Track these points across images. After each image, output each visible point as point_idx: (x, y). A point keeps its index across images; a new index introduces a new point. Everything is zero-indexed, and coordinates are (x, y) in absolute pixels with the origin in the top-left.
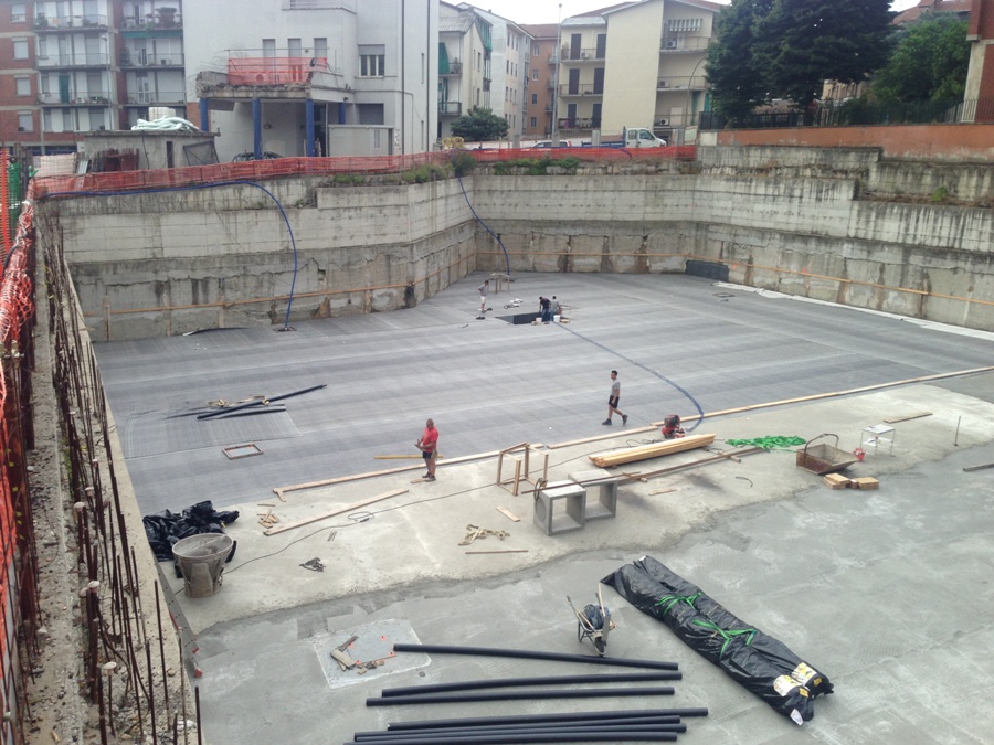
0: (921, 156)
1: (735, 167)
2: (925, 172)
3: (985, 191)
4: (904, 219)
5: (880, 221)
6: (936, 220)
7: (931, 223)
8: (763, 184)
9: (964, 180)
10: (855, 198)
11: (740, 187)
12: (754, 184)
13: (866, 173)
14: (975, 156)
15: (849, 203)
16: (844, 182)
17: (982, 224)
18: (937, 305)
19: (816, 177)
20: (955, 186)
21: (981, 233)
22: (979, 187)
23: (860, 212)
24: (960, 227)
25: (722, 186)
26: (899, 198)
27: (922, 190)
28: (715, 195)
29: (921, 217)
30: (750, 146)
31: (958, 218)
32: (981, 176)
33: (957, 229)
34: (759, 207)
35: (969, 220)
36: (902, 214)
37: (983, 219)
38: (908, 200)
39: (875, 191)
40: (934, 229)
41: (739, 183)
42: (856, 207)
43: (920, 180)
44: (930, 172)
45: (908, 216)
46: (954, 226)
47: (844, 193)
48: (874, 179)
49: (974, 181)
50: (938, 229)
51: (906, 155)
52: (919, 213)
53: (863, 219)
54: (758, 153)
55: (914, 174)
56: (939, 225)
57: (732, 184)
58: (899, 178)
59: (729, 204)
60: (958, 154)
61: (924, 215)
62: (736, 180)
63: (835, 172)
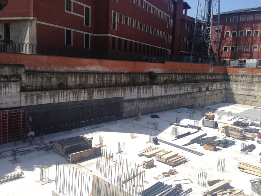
2: (52, 76)
6: (67, 96)
9: (69, 79)
10: (21, 91)
14: (70, 70)
17: (84, 94)
20: (67, 81)
21: (84, 98)
22: (75, 81)
24: (77, 97)
44: (54, 77)
46: (74, 97)
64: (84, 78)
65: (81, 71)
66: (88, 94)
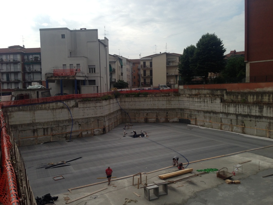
0: (237, 91)
1: (189, 94)
3: (255, 100)
4: (235, 107)
5: (229, 108)
6: (243, 107)
7: (242, 108)
8: (197, 99)
9: (249, 97)
10: (221, 102)
11: (191, 99)
12: (194, 98)
13: (223, 96)
14: (251, 91)
15: (220, 103)
16: (218, 98)
17: (256, 108)
18: (247, 130)
19: (210, 97)
20: (247, 99)
21: (256, 111)
22: (253, 99)
23: (223, 106)
24: (250, 109)
25: (186, 99)
26: (233, 102)
27: (238, 100)
28: (185, 101)
29: (239, 107)
30: (192, 89)
31: (249, 107)
32: (253, 96)
33: (249, 110)
34: (196, 104)
35: (252, 107)
36: (234, 106)
37: (256, 107)
38: (235, 102)
39: (226, 100)
40: (243, 110)
41: (190, 98)
42: (222, 104)
43: (238, 97)
44: (240, 95)
45: (236, 106)
47: (218, 101)
48: (225, 97)
49: (252, 97)
50: (244, 110)
51: (233, 91)
52: (238, 106)
53: (224, 107)
54: (194, 91)
55: (236, 96)
56: (244, 109)
57: (189, 99)
58: (232, 97)
59: (189, 104)
60: (246, 90)
61: (240, 106)
62: (190, 97)
63: (215, 95)
64: (260, 97)
65: (259, 91)
66: (259, 109)
